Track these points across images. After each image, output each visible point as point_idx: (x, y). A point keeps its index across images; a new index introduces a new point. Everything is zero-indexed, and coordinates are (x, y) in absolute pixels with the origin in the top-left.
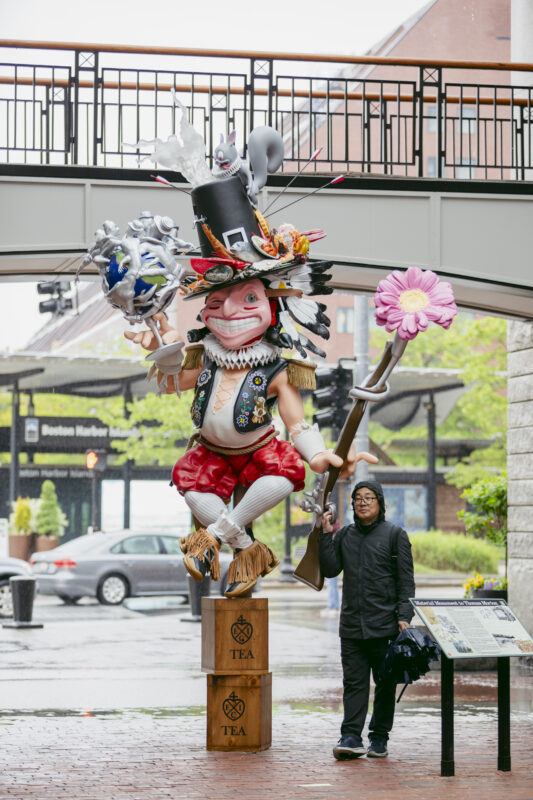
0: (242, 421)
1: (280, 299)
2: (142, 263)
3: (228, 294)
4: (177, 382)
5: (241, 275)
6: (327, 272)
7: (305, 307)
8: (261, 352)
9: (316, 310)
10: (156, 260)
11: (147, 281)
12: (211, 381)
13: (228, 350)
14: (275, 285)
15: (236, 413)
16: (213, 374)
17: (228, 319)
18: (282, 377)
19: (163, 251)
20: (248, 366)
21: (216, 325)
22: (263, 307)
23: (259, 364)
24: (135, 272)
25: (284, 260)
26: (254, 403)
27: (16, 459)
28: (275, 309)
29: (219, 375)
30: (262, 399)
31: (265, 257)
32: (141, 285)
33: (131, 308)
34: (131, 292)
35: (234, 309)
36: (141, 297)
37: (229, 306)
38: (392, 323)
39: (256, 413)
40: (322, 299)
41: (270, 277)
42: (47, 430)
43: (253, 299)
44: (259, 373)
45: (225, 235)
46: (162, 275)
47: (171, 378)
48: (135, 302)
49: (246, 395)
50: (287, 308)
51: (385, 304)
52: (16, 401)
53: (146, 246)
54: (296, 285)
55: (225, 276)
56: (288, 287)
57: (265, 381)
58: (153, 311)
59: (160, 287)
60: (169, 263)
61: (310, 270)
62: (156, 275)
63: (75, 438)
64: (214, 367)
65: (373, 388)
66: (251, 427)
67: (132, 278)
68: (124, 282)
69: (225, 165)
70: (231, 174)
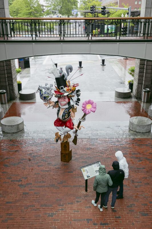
0: (64, 118)
2: (45, 94)
5: (62, 96)
7: (75, 98)
8: (67, 106)
9: (77, 99)
10: (47, 93)
11: (46, 97)
20: (65, 109)
22: (67, 100)
23: (67, 108)
25: (70, 92)
26: (65, 115)
28: (69, 100)
30: (67, 114)
37: (60, 100)
38: (84, 111)
39: (66, 117)
43: (65, 99)
45: (60, 87)
50: (71, 99)
51: (83, 108)
53: (46, 91)
54: (73, 95)
56: (71, 96)
61: (76, 92)
65: (82, 119)
68: (42, 97)
69: (61, 74)
70: (62, 75)
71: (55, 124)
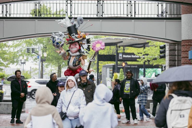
0: (74, 65)
1: (81, 45)
2: (58, 40)
3: (72, 44)
4: (66, 58)
5: (73, 41)
6: (89, 40)
7: (85, 46)
9: (87, 46)
10: (60, 39)
11: (58, 43)
12: (70, 58)
13: (73, 53)
14: (80, 43)
15: (73, 63)
16: (70, 57)
17: (72, 48)
18: (81, 57)
19: (61, 38)
20: (75, 56)
21: (71, 49)
22: (78, 46)
23: (77, 55)
24: (57, 41)
25: (81, 39)
26: (76, 62)
27: (117, 63)
28: (80, 46)
29: (71, 57)
30: (77, 61)
31: (77, 38)
32: (57, 43)
33: (56, 47)
34: (56, 44)
35: (73, 47)
36: (57, 45)
37: (72, 46)
38: (94, 49)
39: (76, 63)
40: (89, 44)
41: (79, 41)
42: (124, 56)
43: (76, 45)
44: (77, 57)
46: (61, 42)
47: (65, 58)
48: (57, 46)
49: (75, 60)
50: (82, 46)
51: (93, 46)
52: (117, 49)
53: (58, 37)
54: (84, 42)
55: (71, 42)
56: (82, 43)
57: (78, 58)
58: (60, 47)
59: (60, 44)
60: (62, 40)
61: (86, 40)
62: (60, 42)
63: (131, 58)
64: (71, 56)
65: (92, 60)
66: (76, 66)
67: (56, 42)
68: (55, 43)
69: (72, 23)
70: (73, 25)
71: (66, 73)
